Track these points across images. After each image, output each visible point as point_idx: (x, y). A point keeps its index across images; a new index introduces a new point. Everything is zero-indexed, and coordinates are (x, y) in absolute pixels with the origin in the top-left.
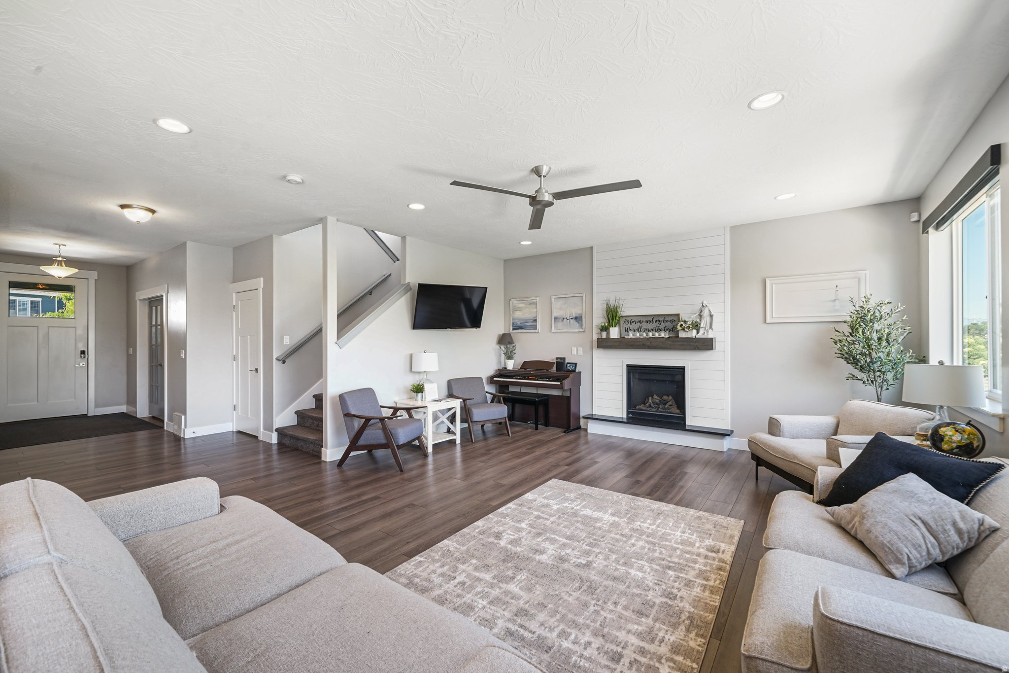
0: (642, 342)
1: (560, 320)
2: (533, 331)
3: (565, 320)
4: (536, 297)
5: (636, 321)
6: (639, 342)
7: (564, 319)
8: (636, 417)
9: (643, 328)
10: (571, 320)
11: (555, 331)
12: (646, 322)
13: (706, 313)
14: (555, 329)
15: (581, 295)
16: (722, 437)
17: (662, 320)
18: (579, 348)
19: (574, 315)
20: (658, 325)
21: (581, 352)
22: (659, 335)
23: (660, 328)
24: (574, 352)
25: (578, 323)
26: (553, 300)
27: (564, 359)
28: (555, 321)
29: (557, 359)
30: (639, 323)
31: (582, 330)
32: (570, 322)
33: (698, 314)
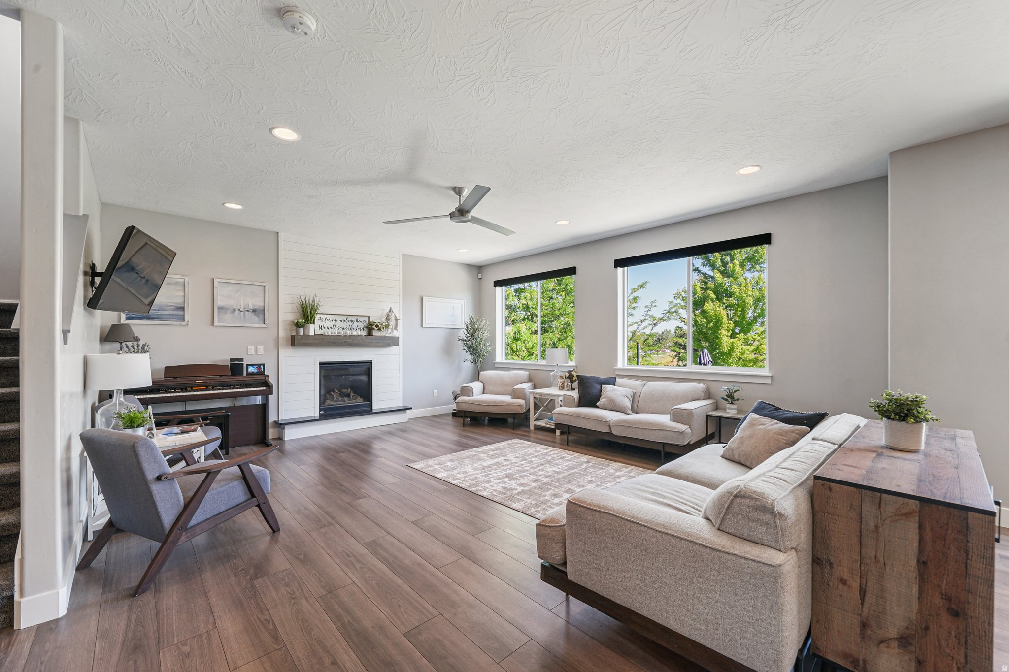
0: (344, 339)
1: (229, 312)
2: (178, 323)
3: (237, 312)
4: (183, 275)
5: (331, 319)
6: (341, 339)
7: (234, 310)
8: (328, 413)
9: (337, 327)
10: (247, 312)
11: (221, 324)
12: (340, 321)
13: (392, 318)
14: (219, 321)
15: (264, 284)
16: (404, 411)
17: (355, 321)
18: (258, 347)
19: (251, 307)
20: (351, 324)
21: (261, 351)
22: (357, 333)
23: (353, 327)
24: (252, 350)
25: (258, 316)
26: (216, 284)
27: (242, 360)
28: (218, 312)
29: (232, 360)
30: (334, 322)
31: (264, 326)
32: (244, 315)
33: (386, 317)
